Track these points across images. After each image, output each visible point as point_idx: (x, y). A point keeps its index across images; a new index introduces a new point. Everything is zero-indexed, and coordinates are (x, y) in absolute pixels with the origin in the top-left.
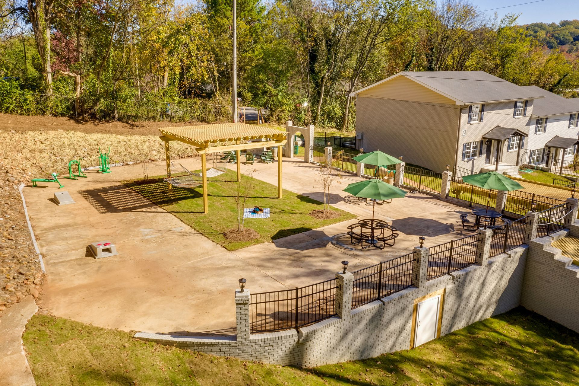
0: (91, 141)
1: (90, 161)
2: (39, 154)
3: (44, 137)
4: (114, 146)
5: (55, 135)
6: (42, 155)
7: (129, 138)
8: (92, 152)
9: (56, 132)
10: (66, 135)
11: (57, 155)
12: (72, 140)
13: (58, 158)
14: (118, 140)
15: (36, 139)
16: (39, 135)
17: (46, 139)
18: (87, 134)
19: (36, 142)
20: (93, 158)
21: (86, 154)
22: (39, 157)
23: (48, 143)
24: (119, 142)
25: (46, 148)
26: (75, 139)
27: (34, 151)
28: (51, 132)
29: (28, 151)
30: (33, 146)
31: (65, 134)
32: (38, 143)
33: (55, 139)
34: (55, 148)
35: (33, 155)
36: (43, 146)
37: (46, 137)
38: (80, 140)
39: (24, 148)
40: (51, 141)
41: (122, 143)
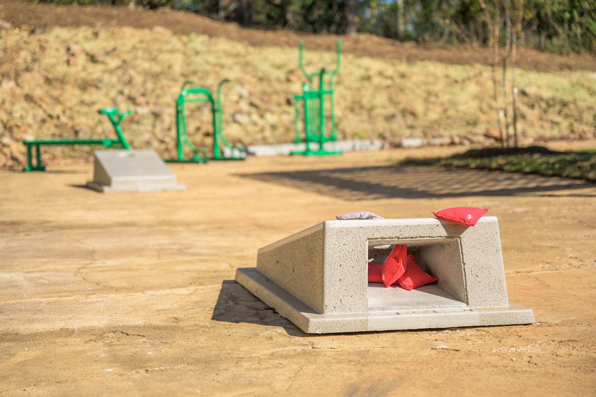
0: (265, 68)
1: (257, 129)
2: (77, 92)
3: (105, 44)
4: (349, 88)
5: (141, 41)
6: (86, 97)
7: (403, 67)
8: (267, 102)
9: (145, 34)
10: (179, 45)
11: (141, 100)
12: (199, 59)
13: (143, 110)
14: (360, 72)
15: (75, 48)
16: (86, 39)
17: (112, 52)
18: (251, 49)
19: (73, 55)
20: (271, 118)
21: (244, 106)
22: (75, 100)
23: (114, 63)
24: (368, 78)
25: (106, 77)
26: (212, 59)
27: (62, 81)
28: (128, 31)
29: (42, 81)
30: (61, 69)
31: (176, 42)
32: (81, 60)
33: (140, 53)
34: (138, 79)
35: (56, 93)
36: (95, 71)
37: (109, 45)
38: (228, 61)
39: (28, 70)
40: (128, 57)
41: (377, 80)
